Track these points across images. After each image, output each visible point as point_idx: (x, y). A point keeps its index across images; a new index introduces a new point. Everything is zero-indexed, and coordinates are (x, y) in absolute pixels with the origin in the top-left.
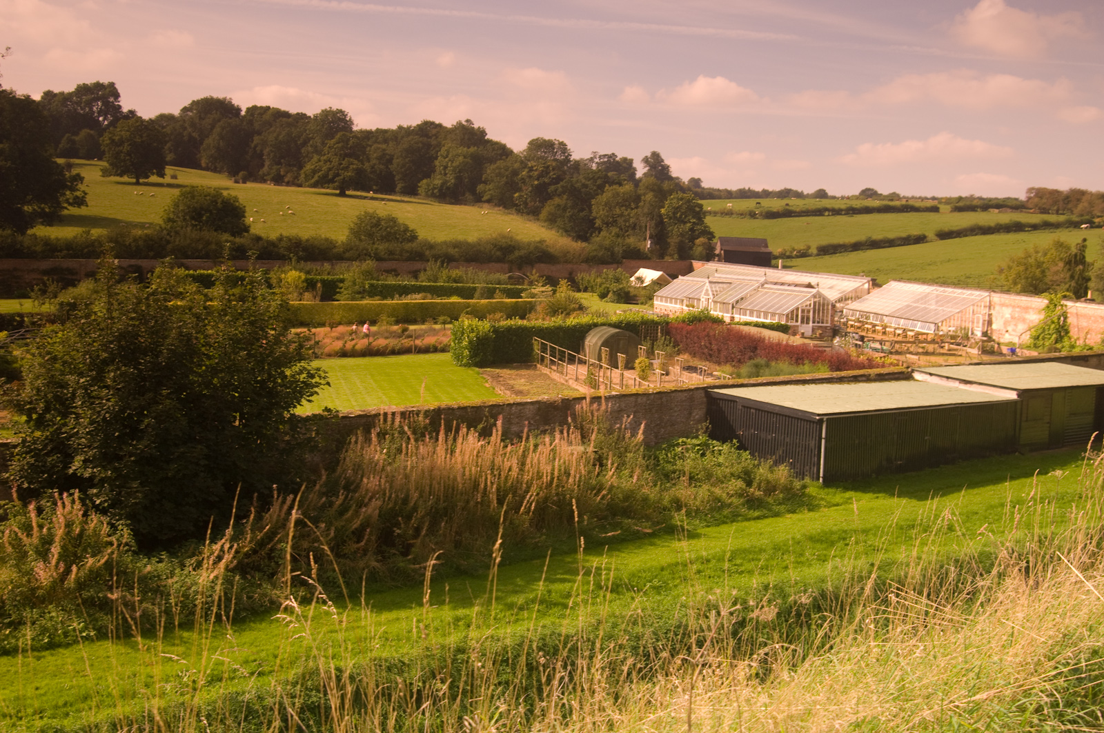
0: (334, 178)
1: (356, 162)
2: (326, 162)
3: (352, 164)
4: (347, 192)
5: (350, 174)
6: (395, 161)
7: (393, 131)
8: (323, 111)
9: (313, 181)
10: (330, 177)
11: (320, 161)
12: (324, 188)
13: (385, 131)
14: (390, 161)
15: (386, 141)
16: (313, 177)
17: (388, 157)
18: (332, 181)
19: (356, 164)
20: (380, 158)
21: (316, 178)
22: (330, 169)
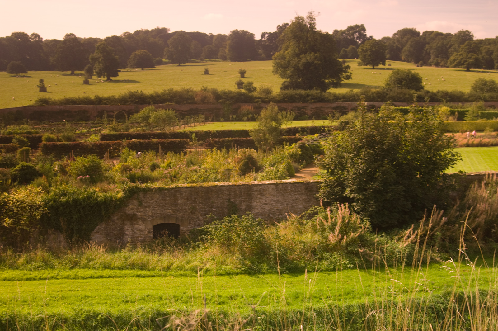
1: (475, 55)
2: (460, 55)
4: (471, 69)
5: (472, 61)
6: (494, 54)
7: (493, 39)
8: (459, 32)
11: (457, 55)
12: (459, 67)
13: (489, 40)
15: (490, 44)
17: (491, 52)
18: (463, 64)
20: (487, 53)
21: (455, 63)
22: (462, 59)
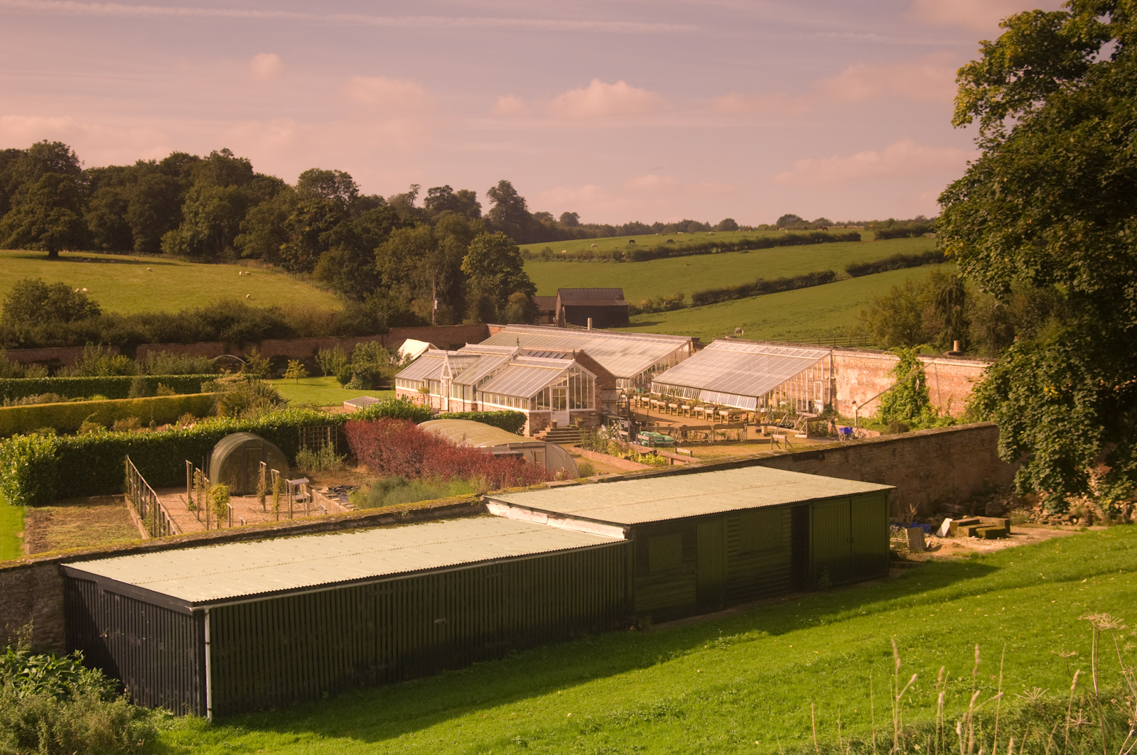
0: (39, 234)
1: (69, 212)
2: (27, 213)
3: (64, 215)
4: (61, 253)
5: (60, 228)
6: (131, 209)
7: (129, 168)
8: (35, 145)
9: (10, 240)
10: (34, 233)
11: (19, 212)
12: (26, 249)
13: (121, 170)
14: (124, 209)
15: (122, 183)
16: (10, 235)
17: (121, 204)
18: (36, 239)
19: (68, 215)
20: (111, 206)
21: (14, 236)
22: (33, 223)
